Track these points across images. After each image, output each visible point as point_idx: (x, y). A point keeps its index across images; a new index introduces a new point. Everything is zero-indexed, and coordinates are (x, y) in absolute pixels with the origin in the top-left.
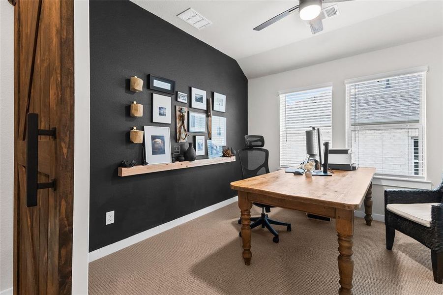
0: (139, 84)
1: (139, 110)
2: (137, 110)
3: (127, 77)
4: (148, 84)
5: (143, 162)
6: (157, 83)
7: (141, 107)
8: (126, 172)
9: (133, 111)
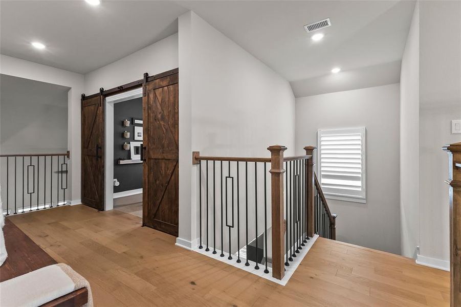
0: (128, 123)
1: (128, 135)
2: (127, 135)
3: (122, 120)
4: (132, 122)
5: (129, 158)
6: (137, 121)
7: (129, 134)
8: (122, 162)
9: (125, 136)
